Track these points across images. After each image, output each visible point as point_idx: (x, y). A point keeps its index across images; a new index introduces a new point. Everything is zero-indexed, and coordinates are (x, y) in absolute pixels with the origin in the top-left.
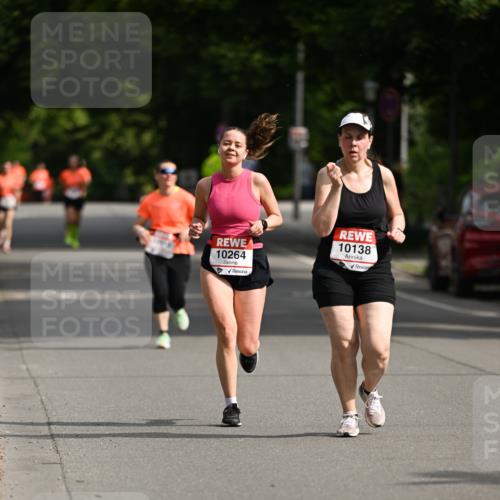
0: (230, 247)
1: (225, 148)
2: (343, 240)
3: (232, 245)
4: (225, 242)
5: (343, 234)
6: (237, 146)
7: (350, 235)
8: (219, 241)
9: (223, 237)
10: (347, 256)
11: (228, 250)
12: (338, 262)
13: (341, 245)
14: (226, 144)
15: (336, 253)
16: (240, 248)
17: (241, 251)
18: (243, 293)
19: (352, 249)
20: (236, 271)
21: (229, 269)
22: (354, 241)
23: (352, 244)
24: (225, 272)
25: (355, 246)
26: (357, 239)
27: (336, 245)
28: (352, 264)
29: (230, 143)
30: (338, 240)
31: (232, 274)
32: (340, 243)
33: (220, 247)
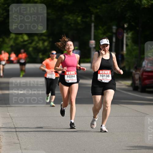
2: (101, 74)
5: (101, 72)
7: (103, 72)
8: (67, 73)
10: (103, 78)
12: (100, 80)
15: (100, 78)
19: (104, 76)
20: (73, 81)
23: (104, 75)
26: (105, 73)
27: (99, 75)
28: (104, 80)
30: (100, 74)
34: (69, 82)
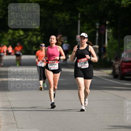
0: (53, 63)
2: (80, 62)
7: (81, 60)
8: (50, 62)
10: (81, 65)
17: (55, 64)
20: (54, 68)
29: (52, 39)
33: (50, 63)
34: (51, 69)
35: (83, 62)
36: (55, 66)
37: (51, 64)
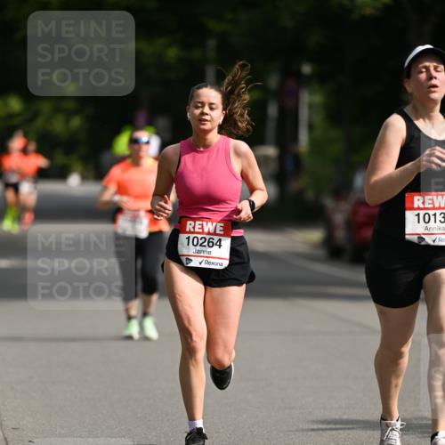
0: (203, 233)
1: (197, 112)
2: (419, 208)
3: (206, 230)
4: (197, 226)
5: (417, 201)
6: (211, 109)
7: (427, 202)
8: (189, 225)
9: (194, 220)
10: (426, 228)
11: (200, 236)
12: (414, 239)
13: (418, 215)
14: (197, 108)
15: (413, 227)
16: (215, 234)
17: (216, 238)
18: (217, 291)
19: (432, 218)
20: (209, 263)
21: (200, 259)
22: (434, 208)
23: (432, 212)
24: (195, 263)
25: (435, 215)
26: (437, 206)
27: (410, 216)
28: (434, 237)
29: (203, 105)
30: (412, 209)
31: (203, 265)
32: (416, 212)
33: (190, 232)
34: (191, 265)
35: (438, 212)
36: (215, 251)
37: (192, 236)
